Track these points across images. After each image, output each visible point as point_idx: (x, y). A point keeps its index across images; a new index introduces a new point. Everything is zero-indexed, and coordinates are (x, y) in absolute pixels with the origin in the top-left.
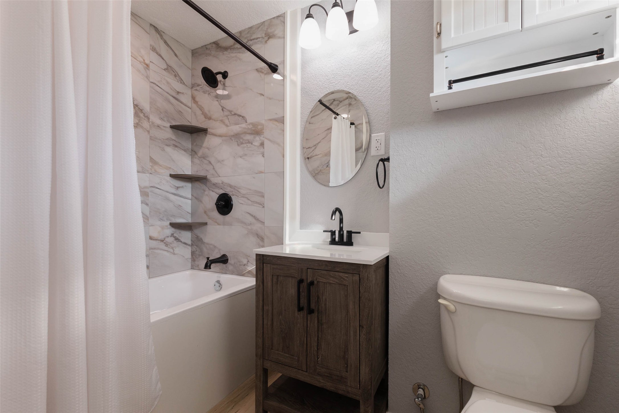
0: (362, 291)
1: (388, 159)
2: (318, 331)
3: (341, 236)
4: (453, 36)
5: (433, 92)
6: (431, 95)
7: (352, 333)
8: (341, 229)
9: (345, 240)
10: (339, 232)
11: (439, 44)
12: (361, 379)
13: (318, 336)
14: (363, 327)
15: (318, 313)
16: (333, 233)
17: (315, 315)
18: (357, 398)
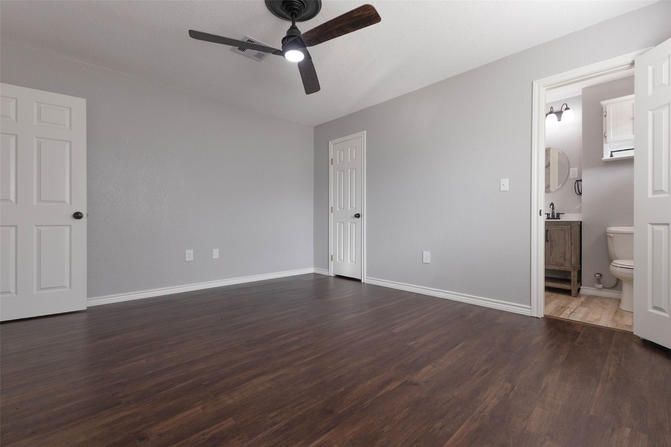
0: (572, 231)
1: (581, 181)
2: (551, 248)
3: (553, 216)
4: (611, 138)
5: (603, 158)
6: (602, 159)
7: (567, 247)
8: (553, 212)
9: (555, 217)
10: (552, 214)
11: (606, 140)
12: (572, 263)
13: (551, 250)
14: (572, 244)
15: (551, 242)
16: (548, 214)
17: (549, 242)
18: (570, 270)
